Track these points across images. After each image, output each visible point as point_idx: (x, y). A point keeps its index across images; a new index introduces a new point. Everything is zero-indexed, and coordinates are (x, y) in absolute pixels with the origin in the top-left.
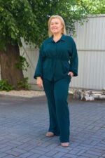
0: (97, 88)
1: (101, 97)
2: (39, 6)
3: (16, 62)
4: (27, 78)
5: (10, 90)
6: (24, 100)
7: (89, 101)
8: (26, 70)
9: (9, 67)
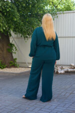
0: (66, 64)
1: (70, 70)
2: (22, 7)
3: (8, 47)
4: (16, 59)
5: (4, 68)
6: (14, 75)
7: (61, 74)
8: (15, 53)
9: (2, 51)
